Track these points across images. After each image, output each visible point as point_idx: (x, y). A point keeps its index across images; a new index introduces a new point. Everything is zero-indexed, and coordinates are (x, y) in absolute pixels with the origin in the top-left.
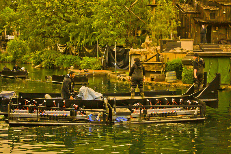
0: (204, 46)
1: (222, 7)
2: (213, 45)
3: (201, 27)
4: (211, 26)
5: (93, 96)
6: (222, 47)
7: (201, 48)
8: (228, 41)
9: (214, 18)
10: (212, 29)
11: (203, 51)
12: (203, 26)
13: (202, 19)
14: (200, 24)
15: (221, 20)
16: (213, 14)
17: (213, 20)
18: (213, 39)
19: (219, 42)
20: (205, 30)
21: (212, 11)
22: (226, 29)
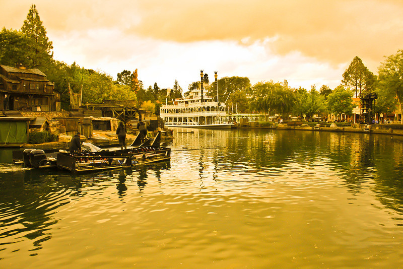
0: (6, 112)
1: (23, 81)
2: (15, 112)
3: (4, 96)
4: (13, 96)
5: (96, 149)
6: (23, 113)
7: (4, 114)
8: (28, 108)
9: (16, 89)
10: (14, 98)
11: (6, 116)
12: (6, 96)
13: (5, 90)
14: (4, 94)
15: (22, 91)
16: (15, 86)
17: (15, 91)
18: (15, 106)
19: (20, 109)
20: (7, 98)
21: (14, 83)
22: (26, 98)
